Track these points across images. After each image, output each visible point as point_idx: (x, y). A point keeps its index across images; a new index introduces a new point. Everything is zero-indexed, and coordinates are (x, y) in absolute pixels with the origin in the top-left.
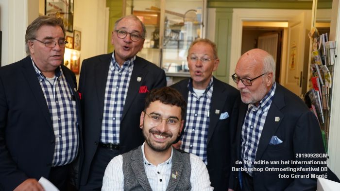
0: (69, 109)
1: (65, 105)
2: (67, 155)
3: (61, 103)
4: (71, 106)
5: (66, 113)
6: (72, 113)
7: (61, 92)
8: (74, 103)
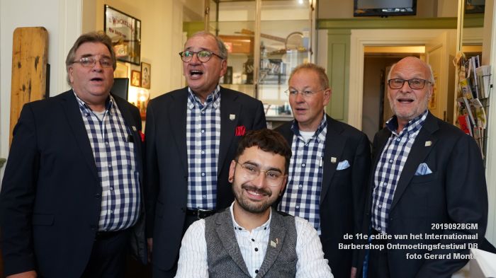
0: (123, 153)
1: (118, 148)
2: (122, 215)
3: (112, 144)
4: (127, 149)
5: (119, 158)
6: (128, 158)
7: (114, 130)
8: (131, 145)
